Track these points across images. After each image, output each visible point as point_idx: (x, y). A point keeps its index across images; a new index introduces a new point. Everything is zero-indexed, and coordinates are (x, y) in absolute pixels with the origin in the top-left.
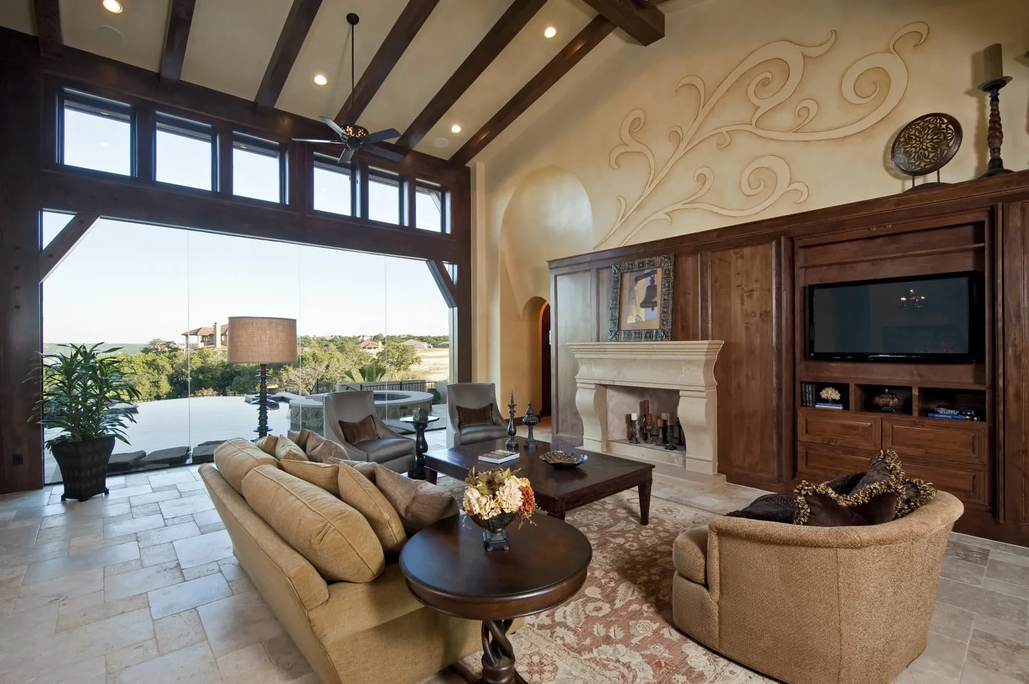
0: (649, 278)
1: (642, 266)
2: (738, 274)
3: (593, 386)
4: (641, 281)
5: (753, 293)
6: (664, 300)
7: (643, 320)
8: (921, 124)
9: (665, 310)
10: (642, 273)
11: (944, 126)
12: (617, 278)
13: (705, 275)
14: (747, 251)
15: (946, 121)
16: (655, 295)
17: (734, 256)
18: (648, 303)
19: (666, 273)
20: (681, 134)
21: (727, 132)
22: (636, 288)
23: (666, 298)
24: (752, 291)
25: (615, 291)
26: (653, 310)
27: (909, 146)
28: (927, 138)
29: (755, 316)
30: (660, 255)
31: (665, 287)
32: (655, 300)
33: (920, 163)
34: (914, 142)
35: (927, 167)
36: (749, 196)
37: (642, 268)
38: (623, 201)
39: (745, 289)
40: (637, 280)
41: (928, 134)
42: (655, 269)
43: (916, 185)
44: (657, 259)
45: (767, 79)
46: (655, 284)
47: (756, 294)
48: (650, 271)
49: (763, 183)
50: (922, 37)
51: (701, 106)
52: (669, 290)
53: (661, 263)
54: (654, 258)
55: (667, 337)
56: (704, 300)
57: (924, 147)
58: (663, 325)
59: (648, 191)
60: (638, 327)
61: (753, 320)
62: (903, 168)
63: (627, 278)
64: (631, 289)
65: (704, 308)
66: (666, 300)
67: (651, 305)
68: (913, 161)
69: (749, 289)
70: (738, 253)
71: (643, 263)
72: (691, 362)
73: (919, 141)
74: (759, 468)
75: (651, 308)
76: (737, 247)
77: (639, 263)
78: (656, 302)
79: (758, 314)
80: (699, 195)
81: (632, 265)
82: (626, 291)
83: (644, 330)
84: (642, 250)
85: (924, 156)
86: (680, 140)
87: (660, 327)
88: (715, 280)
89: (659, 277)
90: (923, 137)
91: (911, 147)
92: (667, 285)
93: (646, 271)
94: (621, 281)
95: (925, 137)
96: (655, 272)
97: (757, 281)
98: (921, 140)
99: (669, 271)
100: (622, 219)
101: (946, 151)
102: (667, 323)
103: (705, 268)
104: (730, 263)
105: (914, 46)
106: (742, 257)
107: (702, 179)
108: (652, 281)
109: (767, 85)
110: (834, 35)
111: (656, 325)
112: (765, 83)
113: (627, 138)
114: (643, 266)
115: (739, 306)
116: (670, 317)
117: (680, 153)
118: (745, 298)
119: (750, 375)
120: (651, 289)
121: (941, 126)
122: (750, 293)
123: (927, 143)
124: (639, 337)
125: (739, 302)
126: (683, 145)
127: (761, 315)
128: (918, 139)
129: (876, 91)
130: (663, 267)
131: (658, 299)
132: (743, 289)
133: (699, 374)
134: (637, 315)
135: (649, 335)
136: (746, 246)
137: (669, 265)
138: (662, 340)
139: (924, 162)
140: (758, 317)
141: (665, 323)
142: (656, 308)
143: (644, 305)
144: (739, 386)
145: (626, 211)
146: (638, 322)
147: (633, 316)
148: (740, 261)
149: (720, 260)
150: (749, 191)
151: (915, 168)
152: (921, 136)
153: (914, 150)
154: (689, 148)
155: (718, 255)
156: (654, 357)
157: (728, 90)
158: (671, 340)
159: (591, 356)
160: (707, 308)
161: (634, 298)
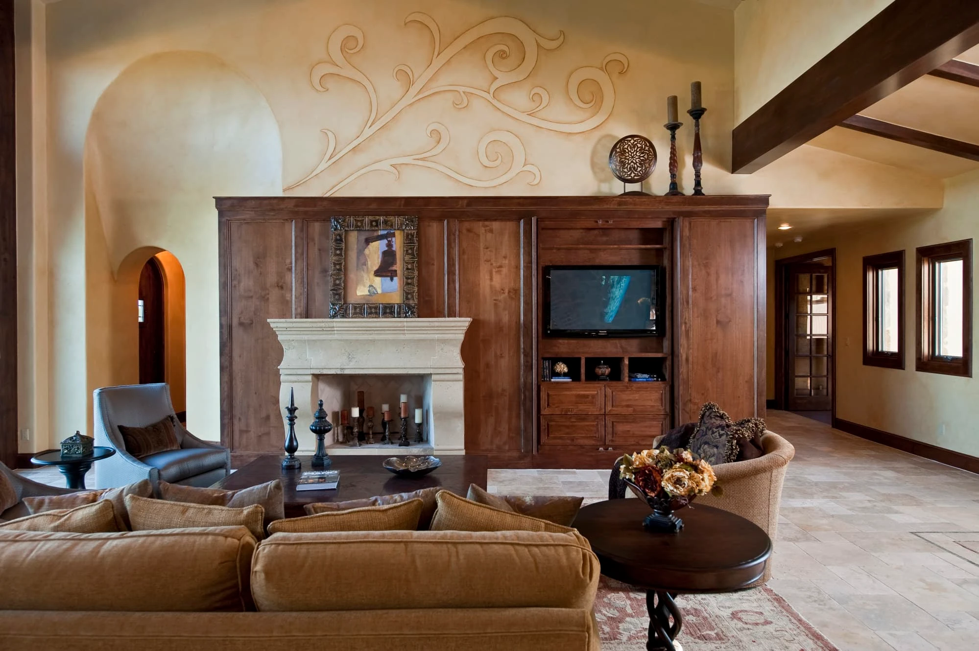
0: (385, 242)
1: (375, 224)
2: (487, 248)
3: (310, 378)
4: (374, 243)
5: (502, 269)
6: (408, 269)
7: (379, 291)
8: (632, 141)
9: (409, 281)
10: (375, 234)
11: (647, 148)
12: (340, 235)
13: (453, 245)
14: (496, 225)
15: (648, 145)
16: (394, 262)
17: (483, 229)
18: (385, 270)
19: (408, 239)
20: (411, 77)
21: (464, 92)
22: (367, 251)
23: (410, 266)
24: (501, 267)
25: (338, 252)
26: (392, 280)
27: (624, 157)
28: (636, 154)
29: (504, 293)
30: (399, 215)
31: (407, 254)
32: (394, 268)
33: (631, 174)
34: (627, 155)
35: (635, 178)
36: (486, 167)
37: (376, 228)
38: (330, 134)
39: (494, 265)
40: (368, 241)
41: (637, 152)
42: (392, 232)
43: (626, 192)
44: (396, 220)
45: (504, 52)
46: (394, 249)
47: (505, 270)
48: (385, 232)
49: (500, 158)
50: (624, 68)
51: (436, 53)
52: (412, 258)
53: (402, 225)
54: (392, 218)
55: (413, 313)
56: (451, 273)
57: (634, 161)
58: (407, 299)
59: (368, 132)
60: (374, 300)
61: (501, 297)
62: (618, 174)
63: (354, 238)
64: (361, 252)
65: (451, 282)
66: (409, 269)
67: (390, 274)
68: (626, 170)
69: (498, 264)
70: (487, 226)
71: (376, 221)
72: (444, 341)
73: (631, 155)
74: (507, 447)
75: (389, 278)
76: (486, 220)
77: (372, 222)
78: (396, 271)
79: (507, 291)
80: (433, 152)
81: (362, 221)
82: (353, 255)
83: (382, 304)
84: (374, 206)
85: (634, 168)
86: (410, 83)
87: (404, 301)
88: (462, 252)
89: (398, 242)
90: (633, 153)
91: (626, 159)
92: (410, 251)
93: (381, 233)
94: (345, 240)
95: (635, 153)
96: (393, 235)
97: (505, 257)
98: (633, 155)
99: (413, 236)
100: (330, 159)
101: (648, 169)
102: (413, 296)
103: (452, 237)
104: (478, 236)
105: (619, 73)
106: (491, 231)
107: (437, 136)
108: (389, 245)
109: (504, 58)
110: (562, 36)
111: (396, 298)
112: (502, 55)
113: (337, 56)
114: (377, 226)
115: (488, 282)
116: (416, 289)
117: (409, 98)
118: (494, 273)
119: (499, 353)
120: (389, 256)
121: (645, 148)
122: (499, 269)
123: (636, 159)
124: (376, 313)
125: (487, 277)
126: (414, 90)
127: (509, 292)
128: (630, 154)
129: (592, 100)
130: (403, 230)
131: (398, 267)
132: (492, 264)
133: (455, 354)
134: (370, 286)
135: (388, 311)
136: (495, 220)
137: (412, 230)
138: (406, 317)
139: (634, 173)
140: (506, 294)
141: (409, 296)
142: (395, 278)
143: (378, 273)
144: (488, 366)
145: (337, 151)
146: (372, 294)
147: (364, 286)
148: (489, 235)
149: (469, 230)
150: (486, 162)
151: (627, 177)
152: (632, 152)
153: (627, 161)
154: (420, 96)
155: (466, 225)
156: (402, 337)
157: (464, 48)
158: (419, 317)
159: (306, 337)
160: (454, 282)
161: (365, 264)
